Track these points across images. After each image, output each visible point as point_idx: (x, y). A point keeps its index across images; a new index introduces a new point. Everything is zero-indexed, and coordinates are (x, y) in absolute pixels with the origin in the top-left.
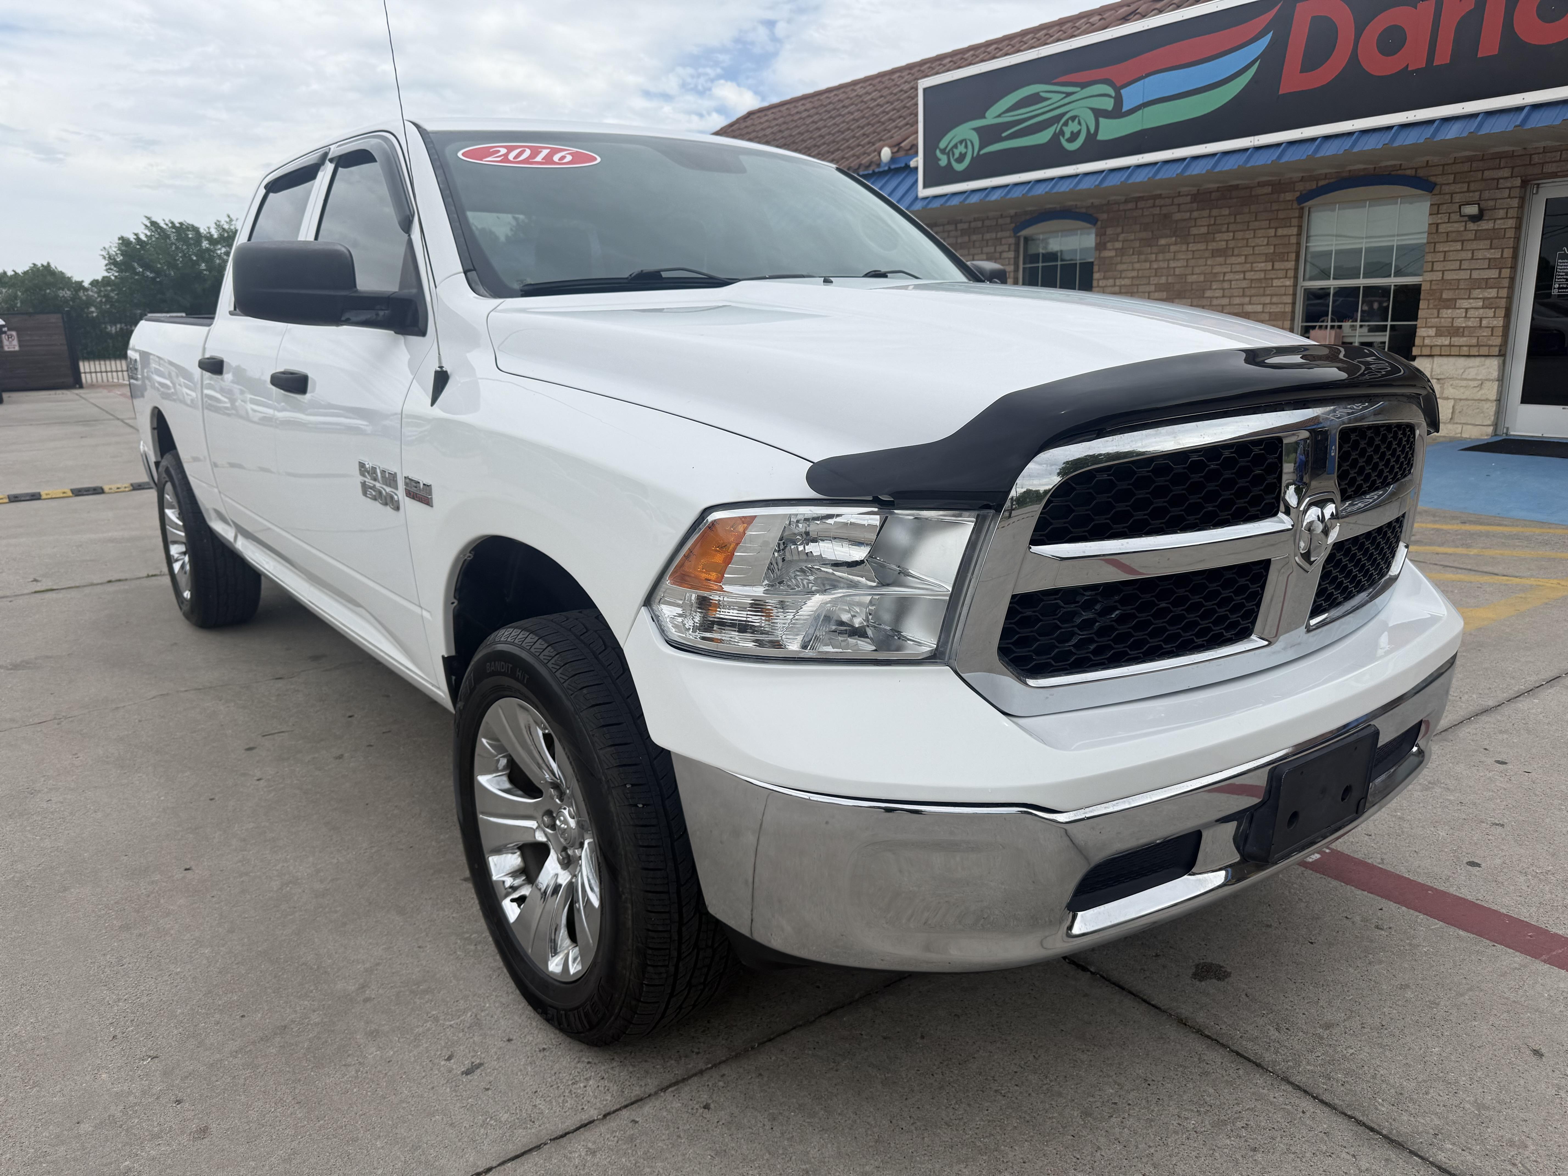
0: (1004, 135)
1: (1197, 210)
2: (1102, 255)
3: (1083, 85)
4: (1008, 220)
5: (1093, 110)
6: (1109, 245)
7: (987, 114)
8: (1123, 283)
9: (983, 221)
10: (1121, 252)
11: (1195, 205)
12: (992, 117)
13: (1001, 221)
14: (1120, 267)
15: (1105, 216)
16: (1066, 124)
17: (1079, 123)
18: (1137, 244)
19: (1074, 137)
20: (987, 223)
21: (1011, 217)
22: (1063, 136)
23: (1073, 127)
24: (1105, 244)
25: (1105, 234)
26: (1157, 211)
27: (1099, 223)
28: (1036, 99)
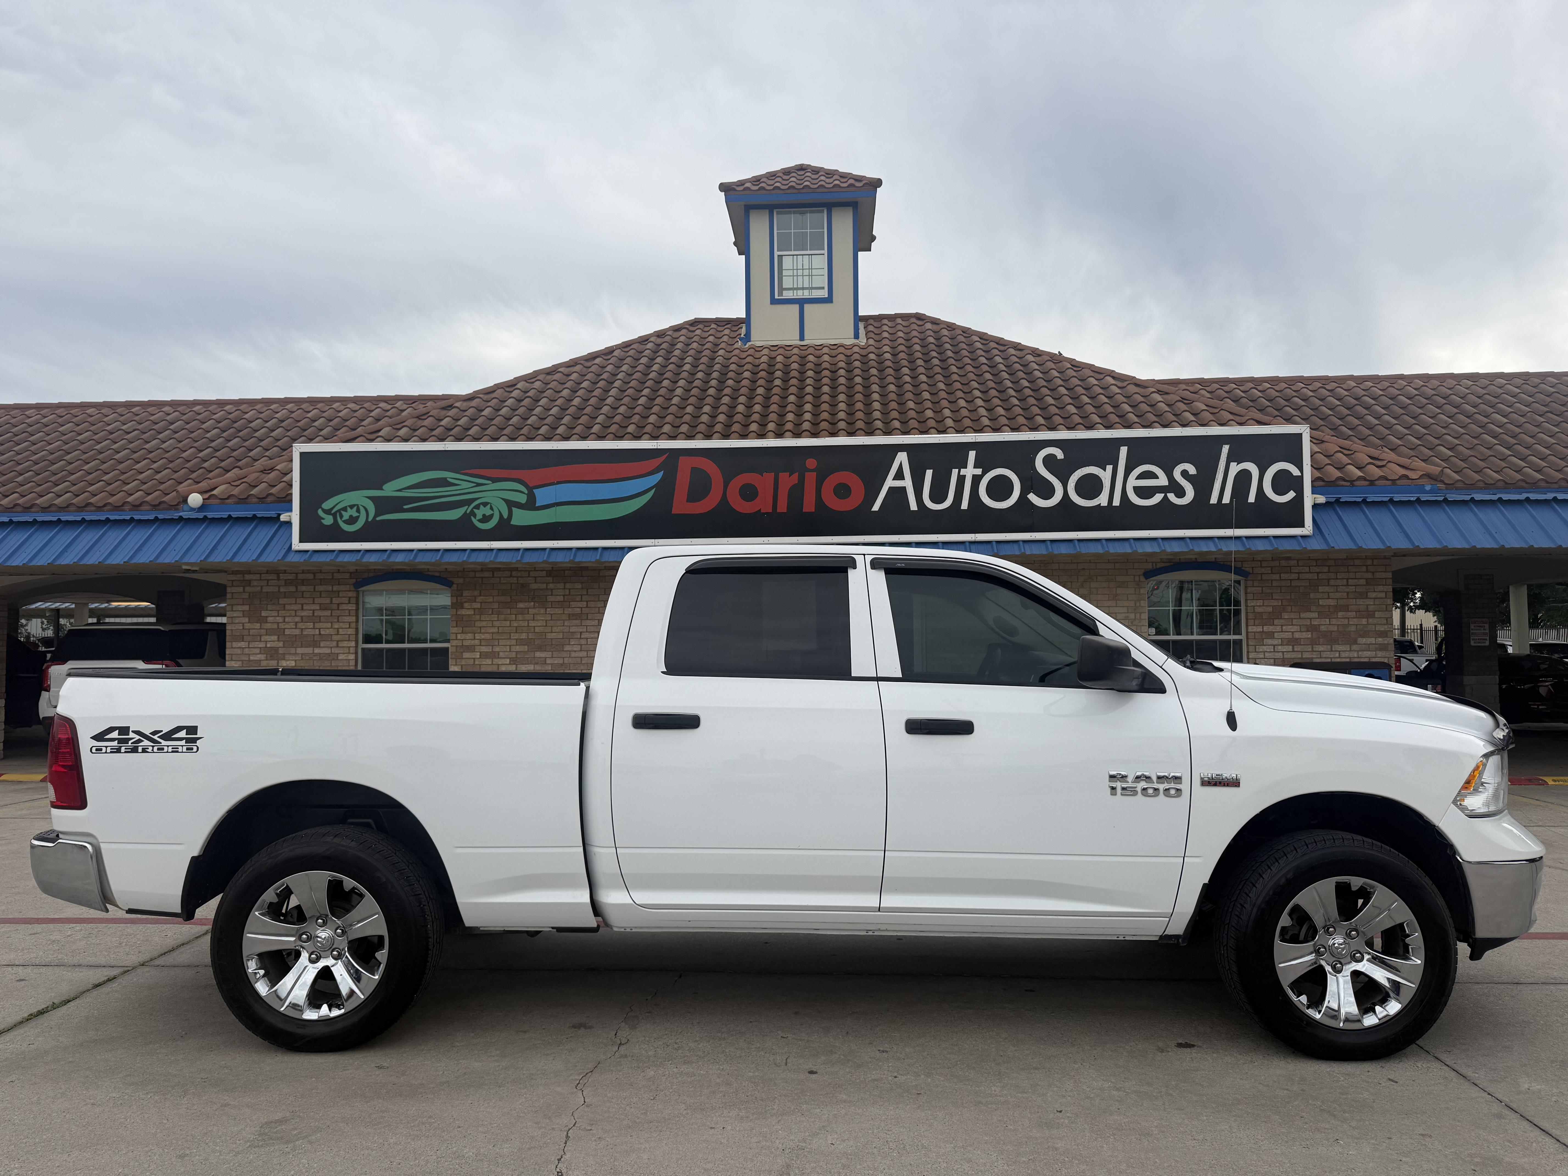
0: (405, 507)
1: (553, 583)
2: (459, 613)
3: (494, 480)
4: (347, 576)
5: (506, 501)
6: (466, 605)
7: (384, 487)
8: (483, 637)
9: (314, 574)
10: (481, 612)
11: (550, 579)
12: (390, 489)
13: (337, 576)
14: (478, 624)
15: (461, 581)
16: (477, 507)
17: (492, 508)
18: (496, 606)
19: (486, 519)
20: (319, 576)
21: (351, 573)
22: (475, 517)
23: (487, 511)
24: (462, 604)
25: (462, 596)
26: (514, 580)
27: (455, 586)
28: (444, 483)
